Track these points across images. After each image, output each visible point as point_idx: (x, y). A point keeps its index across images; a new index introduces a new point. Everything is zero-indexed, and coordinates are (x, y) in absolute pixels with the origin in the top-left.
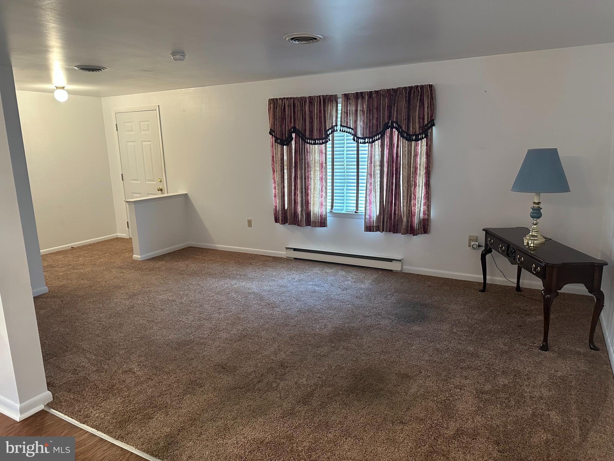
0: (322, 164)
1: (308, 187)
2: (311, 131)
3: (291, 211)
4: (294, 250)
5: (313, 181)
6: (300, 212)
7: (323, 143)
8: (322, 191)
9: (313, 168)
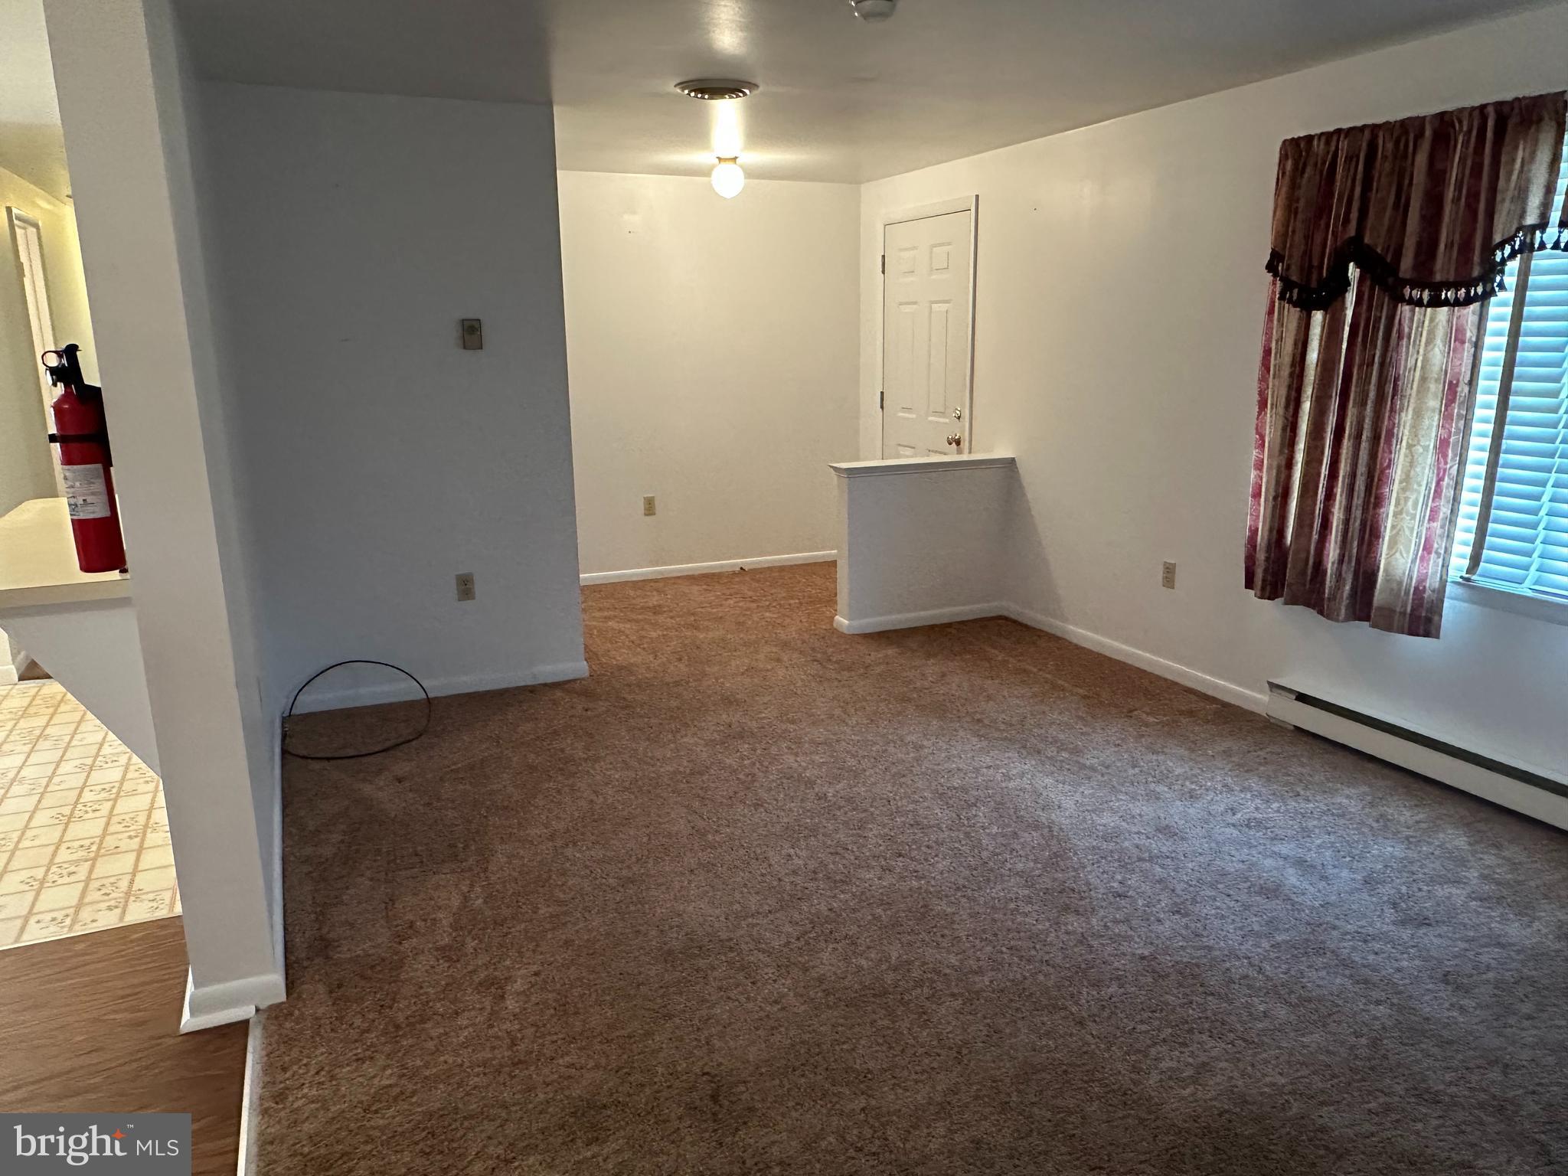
0: (1452, 388)
1: (1382, 472)
2: (1427, 251)
3: (1303, 555)
4: (1296, 699)
5: (1403, 450)
6: (1333, 563)
7: (1468, 301)
8: (1438, 493)
9: (1412, 401)
